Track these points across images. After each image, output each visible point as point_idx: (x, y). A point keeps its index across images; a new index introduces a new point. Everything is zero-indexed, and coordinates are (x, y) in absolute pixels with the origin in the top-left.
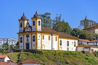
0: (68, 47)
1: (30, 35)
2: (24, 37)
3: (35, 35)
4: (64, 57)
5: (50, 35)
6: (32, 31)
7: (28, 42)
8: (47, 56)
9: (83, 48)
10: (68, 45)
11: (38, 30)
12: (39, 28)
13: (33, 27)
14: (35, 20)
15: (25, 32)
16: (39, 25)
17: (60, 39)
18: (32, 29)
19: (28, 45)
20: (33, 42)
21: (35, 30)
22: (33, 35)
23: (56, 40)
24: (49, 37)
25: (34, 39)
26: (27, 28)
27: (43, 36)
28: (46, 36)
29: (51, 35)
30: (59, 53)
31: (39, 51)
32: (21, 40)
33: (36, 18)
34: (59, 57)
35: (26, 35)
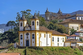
0: (58, 42)
1: (30, 34)
2: (24, 35)
3: (34, 33)
4: (59, 52)
5: (45, 33)
6: (32, 30)
7: (27, 39)
8: (47, 52)
9: (70, 43)
10: (58, 41)
11: (37, 29)
12: (38, 27)
13: (32, 26)
14: (34, 21)
15: (25, 31)
16: (38, 25)
17: (52, 37)
18: (32, 28)
19: (27, 41)
20: (32, 39)
21: (34, 29)
22: (32, 33)
23: (50, 37)
24: (45, 35)
25: (34, 37)
26: (27, 27)
27: (41, 34)
28: (43, 34)
29: (47, 33)
30: (55, 49)
31: (41, 48)
32: (21, 37)
33: (35, 19)
34: (56, 52)
35: (26, 33)
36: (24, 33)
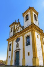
22: (26, 35)
25: (29, 42)
32: (10, 47)
36: (13, 41)
